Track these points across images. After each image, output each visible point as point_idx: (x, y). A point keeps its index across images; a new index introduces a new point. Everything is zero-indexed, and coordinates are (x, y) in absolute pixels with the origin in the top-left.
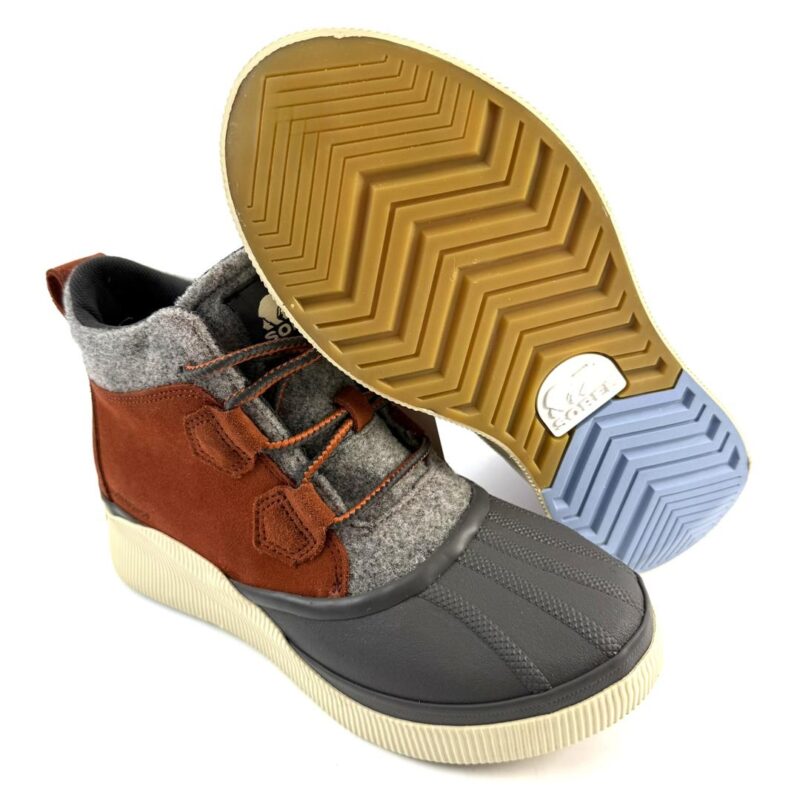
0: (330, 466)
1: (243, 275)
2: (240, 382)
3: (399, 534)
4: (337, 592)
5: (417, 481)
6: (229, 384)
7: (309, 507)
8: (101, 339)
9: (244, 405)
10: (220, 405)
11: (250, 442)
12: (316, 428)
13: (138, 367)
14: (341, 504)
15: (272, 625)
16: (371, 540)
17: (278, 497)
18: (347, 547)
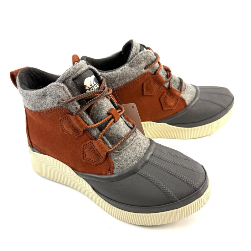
0: (107, 133)
1: (79, 71)
2: (79, 106)
3: (129, 155)
4: (109, 173)
5: (134, 138)
6: (75, 107)
7: (100, 146)
8: (31, 93)
9: (80, 114)
10: (72, 114)
11: (82, 126)
12: (103, 121)
13: (44, 102)
14: (110, 146)
15: (88, 184)
16: (120, 157)
17: (90, 144)
18: (113, 159)
